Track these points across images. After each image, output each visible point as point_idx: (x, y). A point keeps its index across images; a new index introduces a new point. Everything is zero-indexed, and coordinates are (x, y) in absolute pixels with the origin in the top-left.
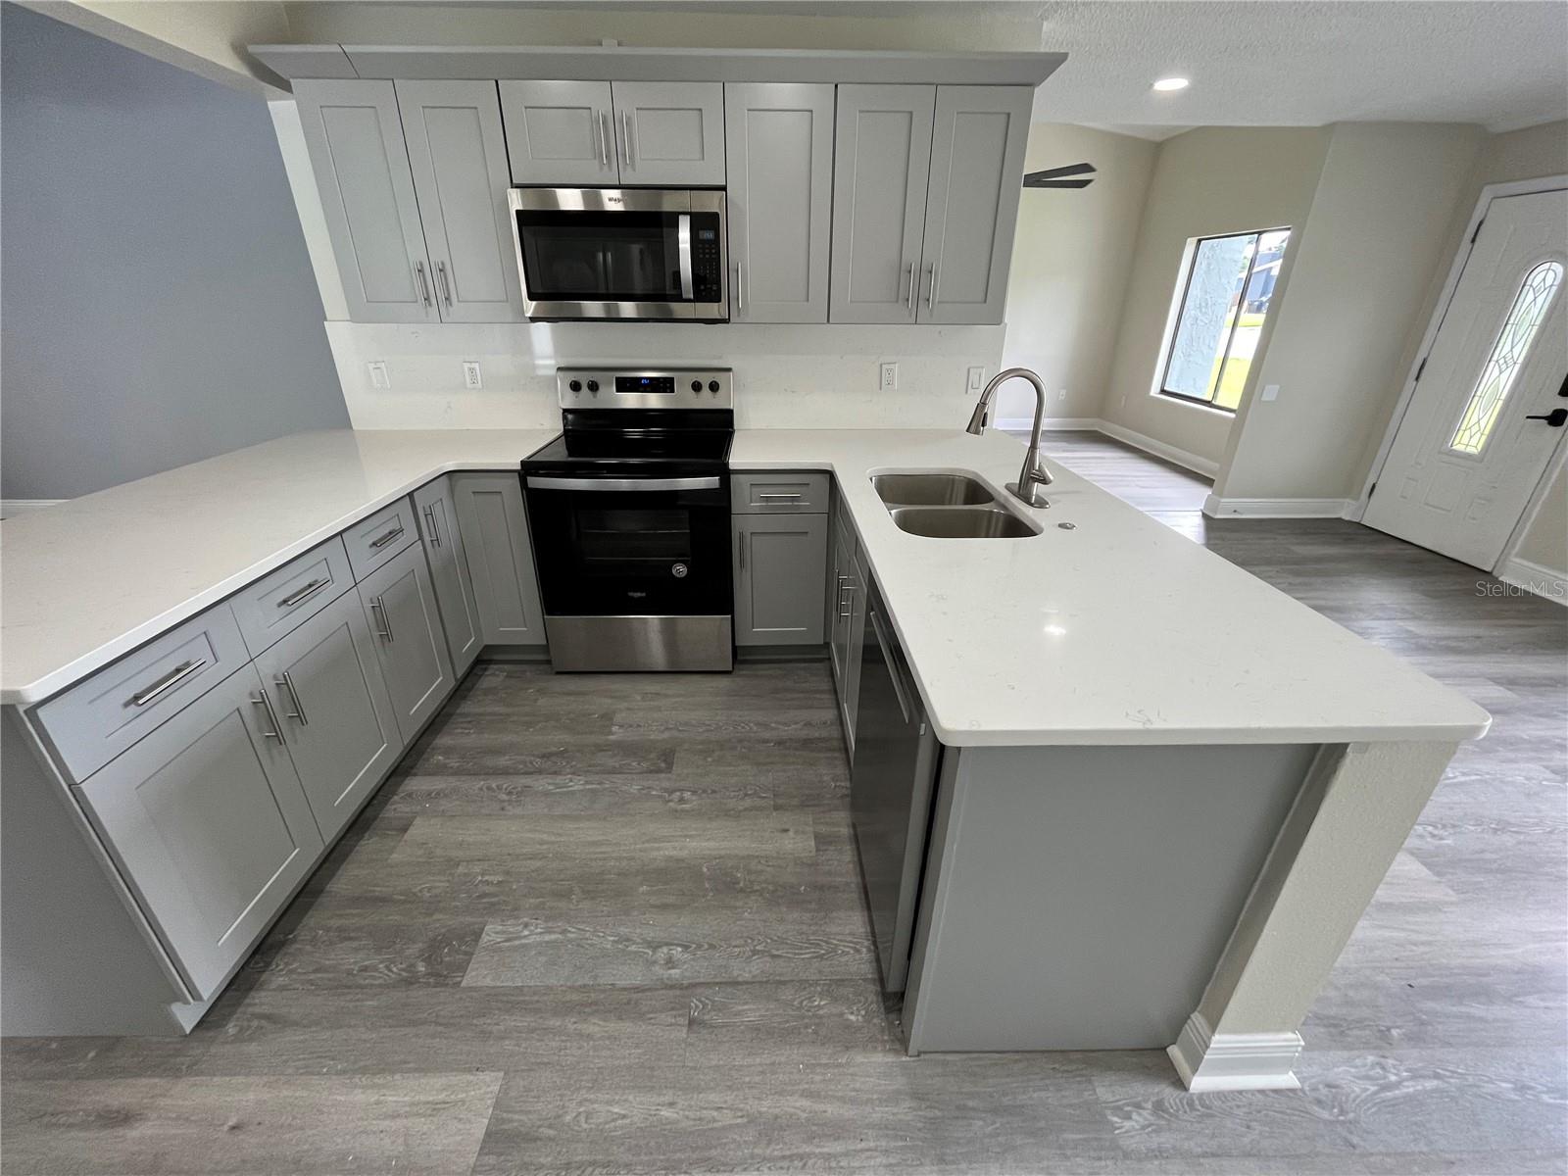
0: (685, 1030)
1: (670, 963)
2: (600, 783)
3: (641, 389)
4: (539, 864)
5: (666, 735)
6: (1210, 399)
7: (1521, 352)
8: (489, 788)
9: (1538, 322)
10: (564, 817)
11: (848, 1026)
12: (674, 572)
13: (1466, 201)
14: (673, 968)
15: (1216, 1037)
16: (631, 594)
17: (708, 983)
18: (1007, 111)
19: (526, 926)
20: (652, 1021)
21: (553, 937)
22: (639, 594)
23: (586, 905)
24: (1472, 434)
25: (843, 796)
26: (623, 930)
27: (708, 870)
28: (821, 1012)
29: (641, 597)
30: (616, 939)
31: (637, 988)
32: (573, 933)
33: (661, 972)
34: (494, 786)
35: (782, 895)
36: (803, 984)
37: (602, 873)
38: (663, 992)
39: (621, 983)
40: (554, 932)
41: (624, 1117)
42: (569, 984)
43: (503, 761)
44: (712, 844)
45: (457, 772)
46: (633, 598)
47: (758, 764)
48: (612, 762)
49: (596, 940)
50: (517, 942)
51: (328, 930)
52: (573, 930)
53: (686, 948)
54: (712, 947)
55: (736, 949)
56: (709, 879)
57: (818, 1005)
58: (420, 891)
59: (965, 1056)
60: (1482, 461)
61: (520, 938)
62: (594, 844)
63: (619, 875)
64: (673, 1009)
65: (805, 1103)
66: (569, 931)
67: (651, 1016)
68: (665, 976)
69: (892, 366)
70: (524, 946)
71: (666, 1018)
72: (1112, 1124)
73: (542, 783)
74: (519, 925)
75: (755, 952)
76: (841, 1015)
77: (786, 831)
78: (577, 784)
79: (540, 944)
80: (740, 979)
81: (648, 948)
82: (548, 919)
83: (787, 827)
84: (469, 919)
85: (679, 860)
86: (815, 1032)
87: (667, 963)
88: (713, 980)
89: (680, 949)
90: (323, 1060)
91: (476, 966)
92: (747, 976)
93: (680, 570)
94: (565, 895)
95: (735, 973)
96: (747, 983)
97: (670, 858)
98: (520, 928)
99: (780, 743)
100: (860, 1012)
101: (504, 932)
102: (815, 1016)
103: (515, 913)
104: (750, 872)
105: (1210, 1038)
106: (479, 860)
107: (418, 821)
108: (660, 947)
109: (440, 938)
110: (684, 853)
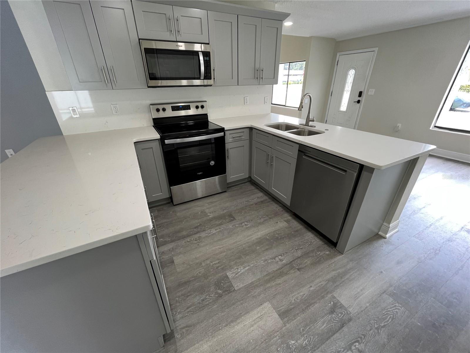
0: (298, 271)
1: (281, 260)
2: (220, 229)
3: (180, 109)
4: (225, 254)
5: (225, 211)
6: (285, 105)
7: (350, 89)
8: (188, 241)
9: (352, 82)
10: (219, 240)
11: (328, 255)
12: (211, 164)
13: (335, 56)
14: (283, 261)
15: (390, 225)
16: (198, 174)
17: (294, 260)
18: (277, 27)
19: (238, 269)
20: (290, 274)
21: (247, 268)
22: (200, 173)
23: (248, 257)
24: (344, 107)
25: (282, 211)
26: (263, 259)
27: (269, 237)
28: (321, 255)
29: (201, 174)
30: (263, 261)
31: (279, 269)
32: (252, 265)
33: (281, 263)
34: (188, 240)
35: (290, 236)
36: (312, 251)
37: (244, 249)
38: (285, 267)
39: (275, 269)
40: (247, 267)
41: (304, 294)
42: (263, 276)
43: (184, 233)
44: (264, 232)
45: (172, 241)
46: (199, 175)
47: (256, 210)
48: (217, 222)
49: (259, 264)
50: (240, 273)
51: (179, 297)
52: (251, 264)
53: (281, 255)
54: (286, 253)
55: (292, 251)
56: (271, 239)
57: (319, 254)
58: (197, 274)
59: (352, 250)
60: (346, 112)
61: (238, 272)
62: (234, 243)
63: (248, 247)
64: (291, 269)
65: (334, 273)
66: (250, 265)
67: (288, 273)
68: (283, 263)
69: (247, 98)
70: (242, 273)
71: (292, 271)
72: (382, 249)
73: (203, 235)
74: (235, 269)
75: (297, 250)
76: (325, 253)
77: (277, 222)
78: (213, 231)
79: (246, 271)
80: (299, 256)
81: (273, 259)
82: (241, 265)
83: (277, 221)
84: (220, 275)
85: (259, 238)
86: (323, 259)
87: (280, 261)
88: (294, 259)
89: (280, 256)
90: (217, 326)
91: (235, 284)
92: (300, 255)
93: (212, 163)
94: (240, 258)
95: (297, 256)
96: (301, 256)
97: (257, 239)
98: (236, 270)
99: (256, 204)
100: (327, 251)
101: (233, 273)
102: (320, 256)
103: (231, 267)
104: (278, 234)
105: (389, 226)
106: (206, 260)
107: (174, 258)
108: (275, 258)
109: (217, 283)
110: (259, 236)
